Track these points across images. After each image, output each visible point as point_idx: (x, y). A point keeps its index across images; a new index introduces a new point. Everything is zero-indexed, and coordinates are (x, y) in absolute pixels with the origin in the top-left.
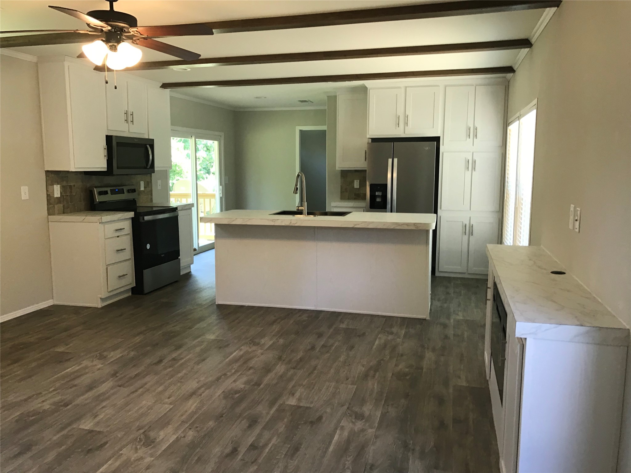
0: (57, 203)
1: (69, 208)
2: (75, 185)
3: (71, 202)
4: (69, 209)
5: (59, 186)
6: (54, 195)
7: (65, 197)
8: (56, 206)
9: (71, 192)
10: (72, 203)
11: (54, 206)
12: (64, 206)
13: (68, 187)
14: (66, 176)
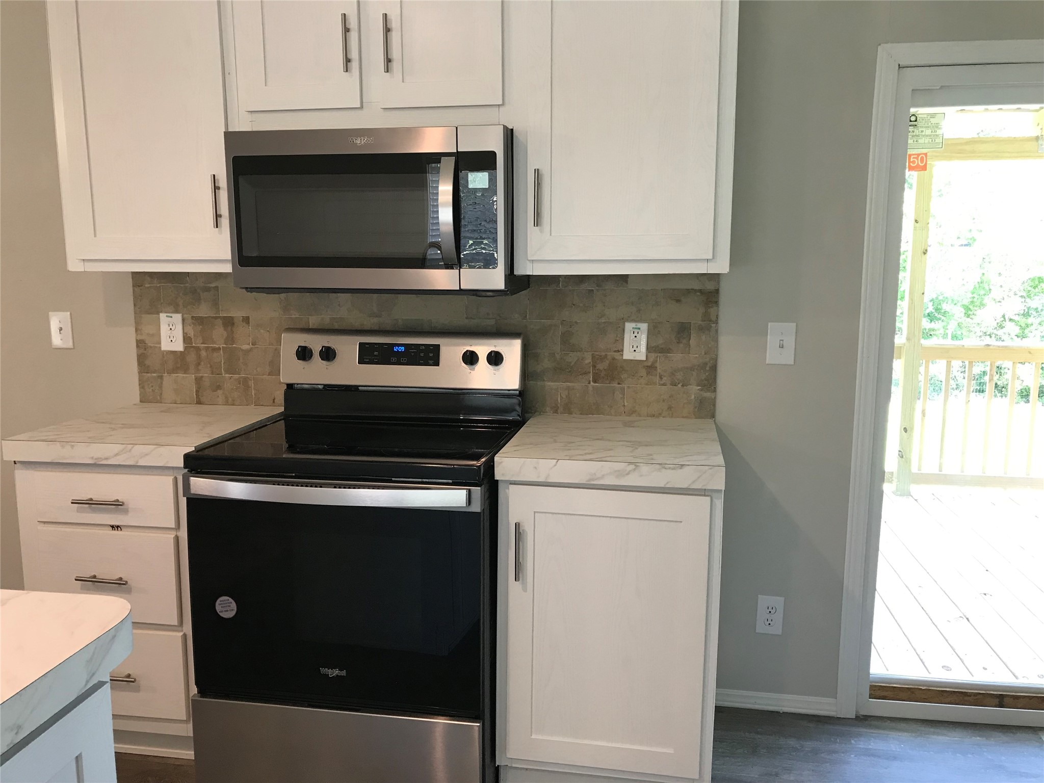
0: (174, 370)
1: (219, 387)
2: (248, 318)
3: (227, 372)
4: (220, 392)
5: (178, 317)
6: (160, 343)
7: (203, 353)
8: (168, 380)
9: (230, 339)
10: (236, 376)
11: (161, 377)
12: (198, 380)
13: (219, 322)
14: (213, 285)
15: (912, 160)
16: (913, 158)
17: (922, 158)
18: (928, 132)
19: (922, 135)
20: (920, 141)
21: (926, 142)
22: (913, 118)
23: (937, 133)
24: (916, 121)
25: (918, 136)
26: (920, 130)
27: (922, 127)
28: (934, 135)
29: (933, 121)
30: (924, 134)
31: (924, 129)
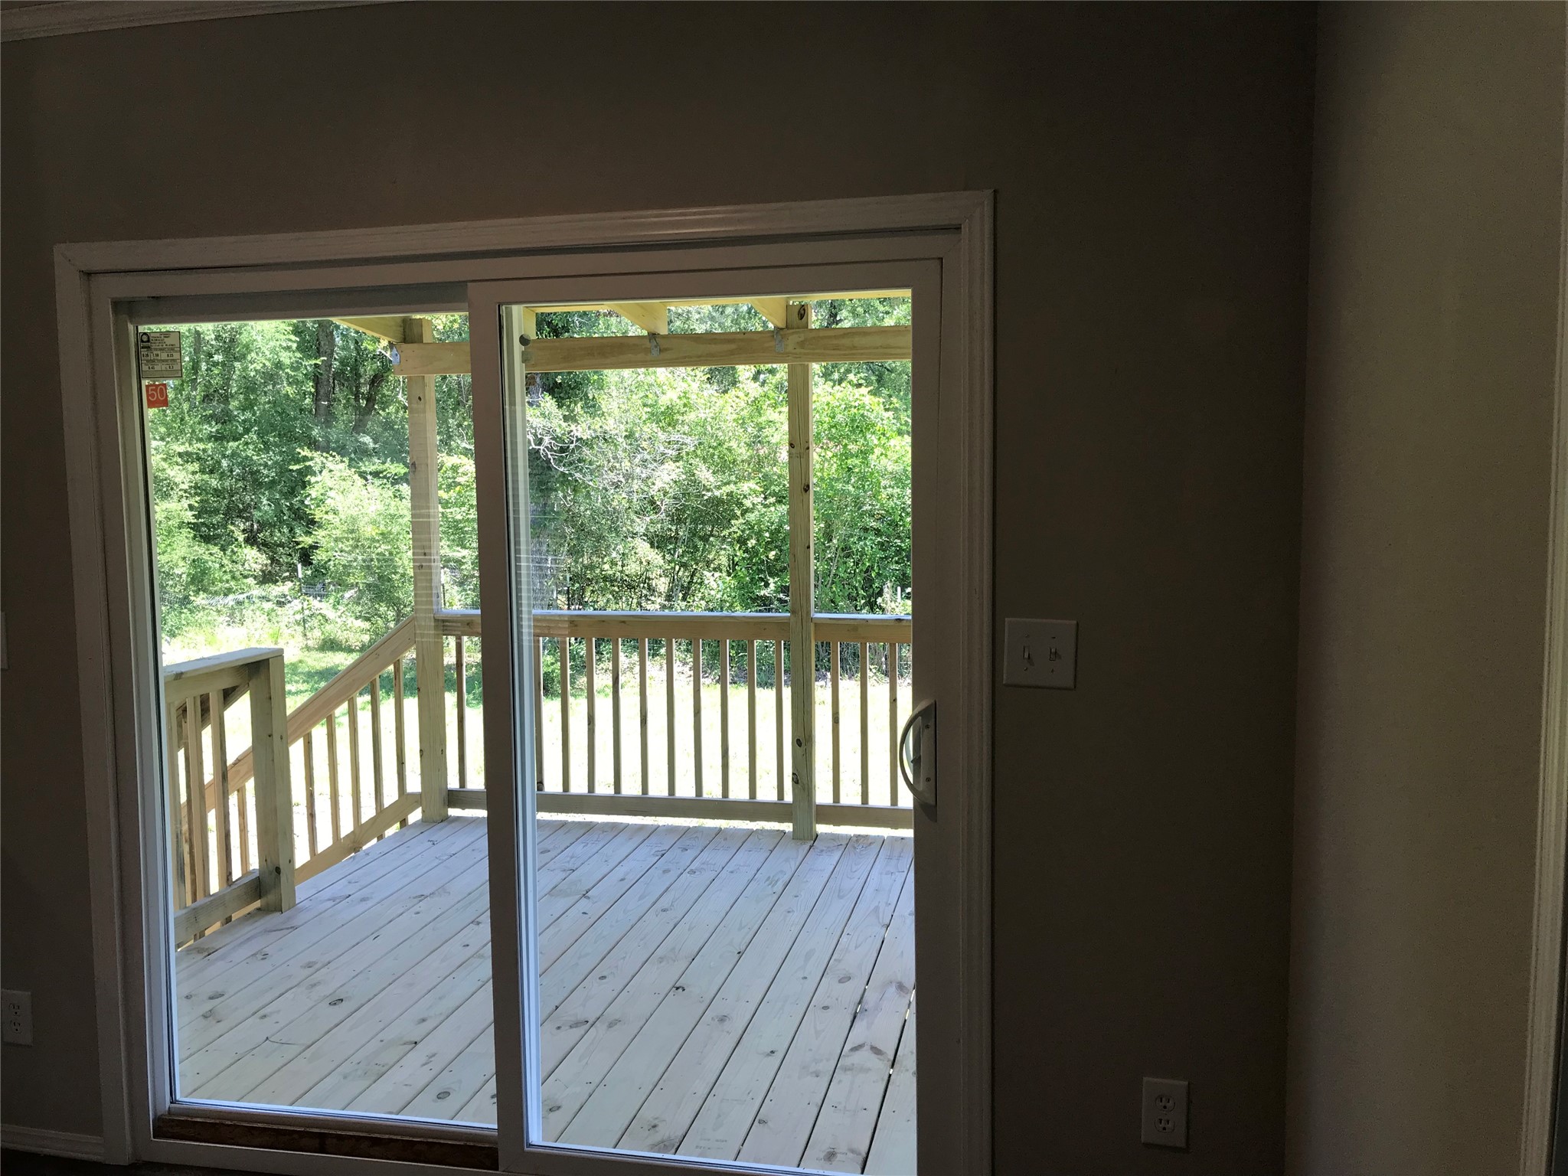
15: (150, 393)
16: (152, 390)
17: (161, 390)
18: (164, 356)
19: (157, 360)
20: (157, 368)
21: (164, 369)
22: (145, 338)
23: (174, 358)
24: (148, 341)
25: (153, 361)
26: (155, 352)
27: (156, 349)
28: (172, 360)
29: (168, 341)
30: (159, 358)
31: (159, 352)
